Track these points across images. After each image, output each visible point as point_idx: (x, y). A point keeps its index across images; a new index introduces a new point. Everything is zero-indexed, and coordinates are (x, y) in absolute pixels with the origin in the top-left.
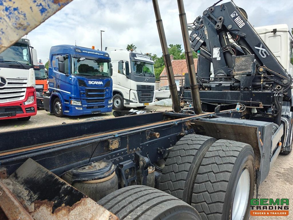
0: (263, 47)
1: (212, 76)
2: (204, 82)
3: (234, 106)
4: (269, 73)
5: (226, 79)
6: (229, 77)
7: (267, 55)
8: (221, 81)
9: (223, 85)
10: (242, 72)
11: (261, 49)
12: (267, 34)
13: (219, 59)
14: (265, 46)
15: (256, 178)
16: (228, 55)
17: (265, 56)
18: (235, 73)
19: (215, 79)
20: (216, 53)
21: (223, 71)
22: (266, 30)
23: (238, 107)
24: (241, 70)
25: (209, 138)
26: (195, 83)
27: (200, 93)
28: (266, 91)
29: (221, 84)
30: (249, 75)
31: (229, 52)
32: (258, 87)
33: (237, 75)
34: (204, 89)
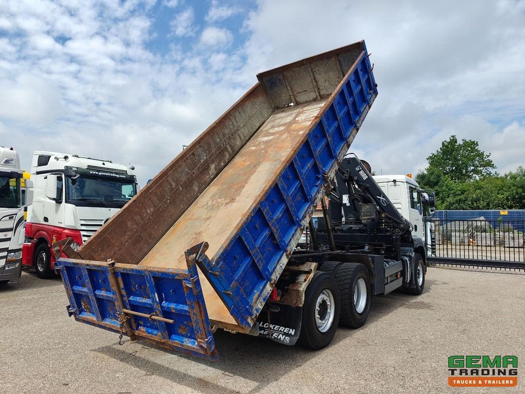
0: (383, 197)
1: (343, 219)
2: (336, 226)
3: (363, 247)
4: (390, 219)
5: (356, 224)
6: (358, 221)
7: (387, 204)
8: (352, 224)
9: (353, 228)
10: (368, 217)
11: (381, 198)
12: (389, 183)
13: (348, 204)
14: (384, 196)
15: (372, 289)
16: (356, 202)
17: (385, 205)
18: (362, 218)
19: (346, 223)
20: (346, 199)
21: (352, 216)
22: (388, 179)
23: (367, 248)
24: (367, 216)
25: (339, 262)
26: (330, 228)
27: (334, 235)
28: (388, 234)
29: (352, 227)
30: (373, 220)
31: (356, 199)
32: (380, 230)
33: (364, 219)
34: (337, 232)
